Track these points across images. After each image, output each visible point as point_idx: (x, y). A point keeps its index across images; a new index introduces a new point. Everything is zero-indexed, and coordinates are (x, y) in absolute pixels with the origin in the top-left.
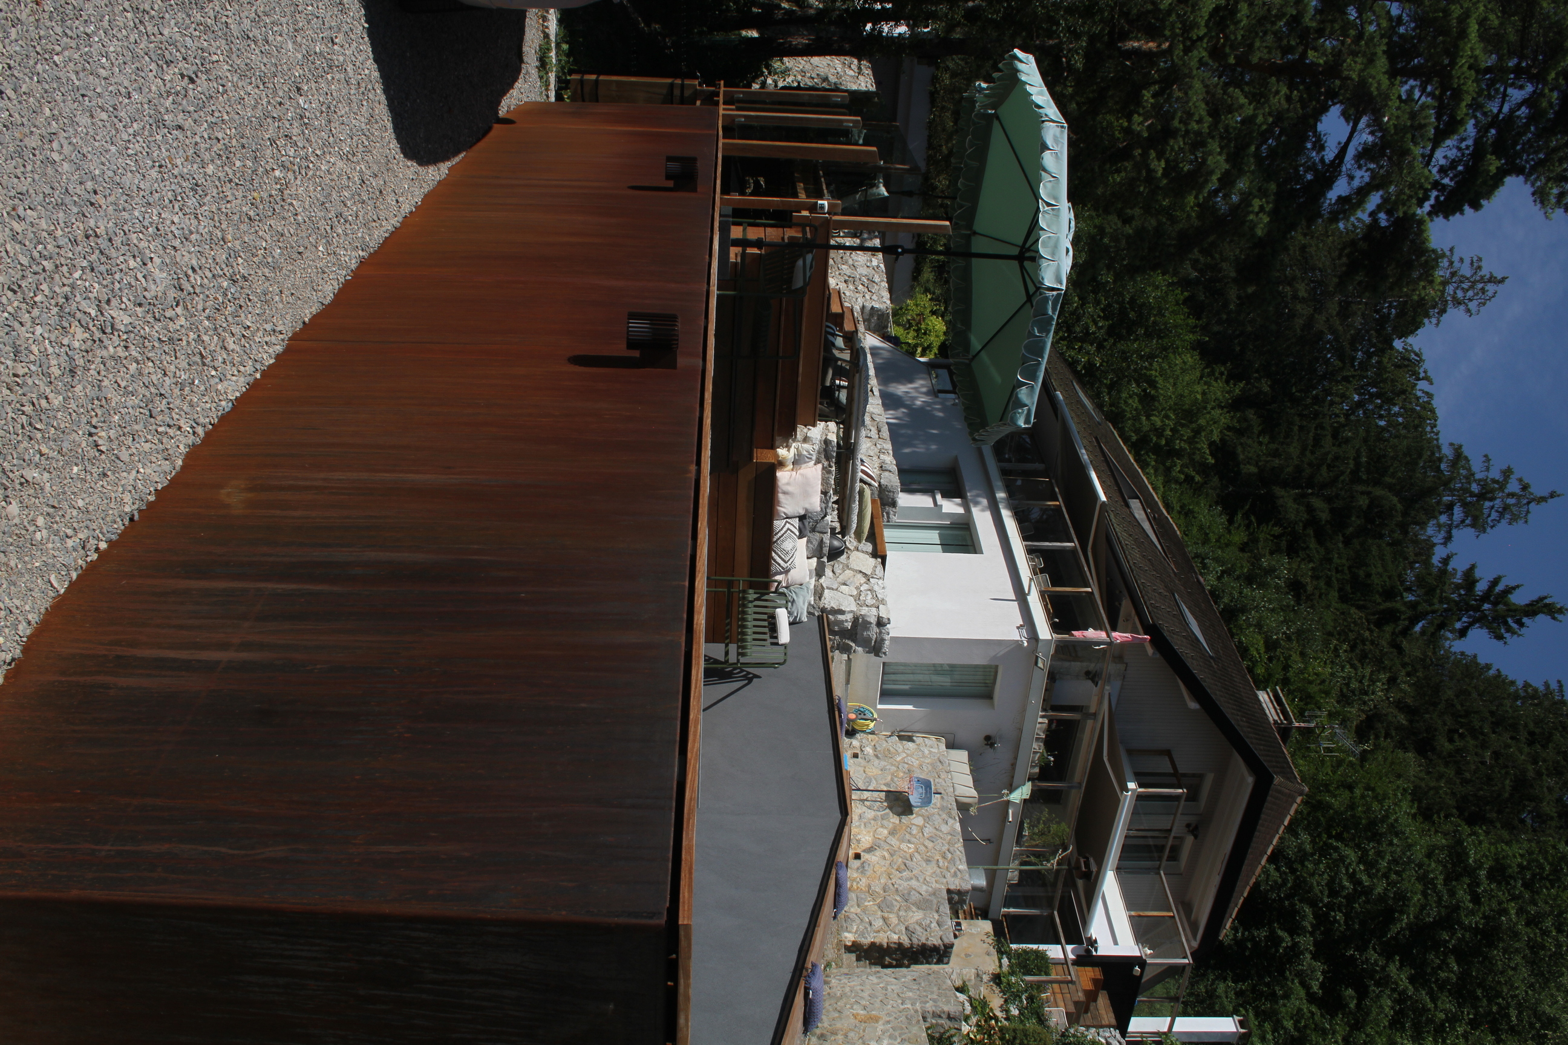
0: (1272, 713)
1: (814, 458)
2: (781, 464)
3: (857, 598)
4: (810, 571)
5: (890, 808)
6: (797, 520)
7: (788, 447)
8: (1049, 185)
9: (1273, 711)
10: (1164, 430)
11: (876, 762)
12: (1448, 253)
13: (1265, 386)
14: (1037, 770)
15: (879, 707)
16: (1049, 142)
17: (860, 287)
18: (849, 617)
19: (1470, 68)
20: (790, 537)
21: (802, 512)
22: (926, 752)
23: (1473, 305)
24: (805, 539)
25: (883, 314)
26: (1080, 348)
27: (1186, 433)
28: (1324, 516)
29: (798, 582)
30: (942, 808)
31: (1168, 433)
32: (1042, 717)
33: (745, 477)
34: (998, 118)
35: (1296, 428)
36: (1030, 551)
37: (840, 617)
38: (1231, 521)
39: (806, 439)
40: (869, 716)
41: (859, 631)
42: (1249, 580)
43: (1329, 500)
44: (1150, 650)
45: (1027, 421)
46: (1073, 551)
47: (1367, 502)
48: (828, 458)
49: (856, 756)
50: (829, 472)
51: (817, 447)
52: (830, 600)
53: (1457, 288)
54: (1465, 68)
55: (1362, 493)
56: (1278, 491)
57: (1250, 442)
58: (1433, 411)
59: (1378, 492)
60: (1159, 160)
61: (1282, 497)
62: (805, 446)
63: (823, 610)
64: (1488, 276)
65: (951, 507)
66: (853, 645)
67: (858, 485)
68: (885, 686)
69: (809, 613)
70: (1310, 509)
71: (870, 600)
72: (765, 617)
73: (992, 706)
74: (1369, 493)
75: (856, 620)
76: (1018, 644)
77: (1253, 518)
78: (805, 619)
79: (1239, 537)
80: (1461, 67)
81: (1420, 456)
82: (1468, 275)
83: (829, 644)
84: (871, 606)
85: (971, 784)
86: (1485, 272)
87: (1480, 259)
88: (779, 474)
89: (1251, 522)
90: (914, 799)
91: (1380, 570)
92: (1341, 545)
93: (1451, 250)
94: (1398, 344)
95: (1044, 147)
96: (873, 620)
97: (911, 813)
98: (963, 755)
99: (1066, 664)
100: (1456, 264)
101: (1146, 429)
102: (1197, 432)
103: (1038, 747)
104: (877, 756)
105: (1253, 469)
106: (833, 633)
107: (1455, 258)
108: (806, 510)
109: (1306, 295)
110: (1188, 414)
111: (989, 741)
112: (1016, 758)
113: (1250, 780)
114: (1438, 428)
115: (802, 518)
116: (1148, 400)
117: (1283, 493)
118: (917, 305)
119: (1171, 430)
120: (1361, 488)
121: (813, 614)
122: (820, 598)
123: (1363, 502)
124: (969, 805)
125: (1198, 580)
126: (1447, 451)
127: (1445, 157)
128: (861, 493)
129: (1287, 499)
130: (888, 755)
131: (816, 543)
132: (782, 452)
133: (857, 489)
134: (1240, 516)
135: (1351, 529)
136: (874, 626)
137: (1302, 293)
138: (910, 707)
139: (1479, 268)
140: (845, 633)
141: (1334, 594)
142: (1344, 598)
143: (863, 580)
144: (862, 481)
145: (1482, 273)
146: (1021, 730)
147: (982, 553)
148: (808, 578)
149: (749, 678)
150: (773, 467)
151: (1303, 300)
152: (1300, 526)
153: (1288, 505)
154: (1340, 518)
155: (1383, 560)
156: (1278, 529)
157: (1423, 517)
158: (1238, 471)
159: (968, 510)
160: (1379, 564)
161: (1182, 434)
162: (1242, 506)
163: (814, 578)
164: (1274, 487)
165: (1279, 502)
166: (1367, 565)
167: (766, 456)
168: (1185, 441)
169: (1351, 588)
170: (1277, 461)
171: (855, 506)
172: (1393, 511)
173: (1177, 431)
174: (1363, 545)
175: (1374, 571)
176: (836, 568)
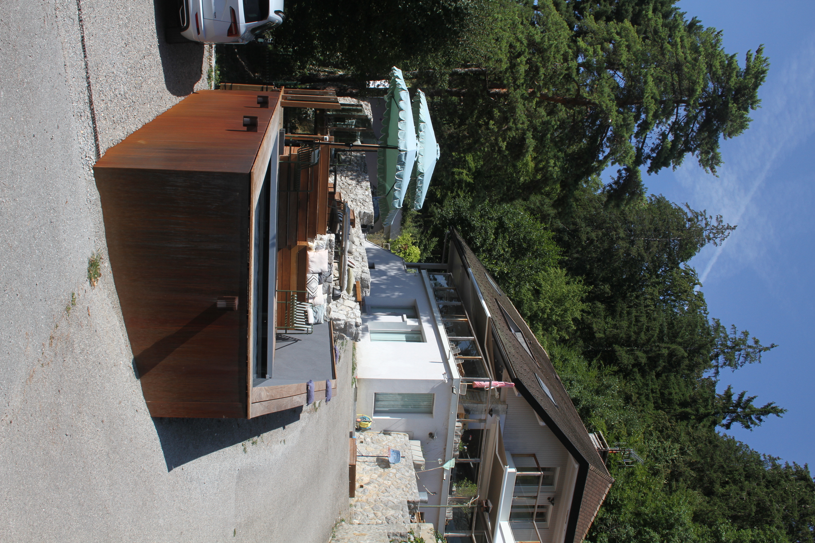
0: (596, 444)
1: (325, 247)
2: (310, 249)
3: (347, 315)
4: (324, 299)
5: (379, 465)
6: (318, 274)
7: (313, 242)
9: (597, 443)
10: (546, 309)
11: (372, 445)
12: (703, 213)
13: (607, 288)
14: (458, 453)
15: (374, 417)
17: (359, 204)
18: (343, 322)
19: (652, 98)
20: (315, 282)
21: (320, 271)
22: (398, 440)
23: (718, 241)
24: (322, 285)
25: (370, 216)
26: (496, 264)
27: (559, 311)
28: (644, 361)
29: (319, 304)
30: (406, 465)
31: (548, 311)
32: (458, 421)
33: (294, 252)
35: (625, 312)
36: (451, 341)
37: (339, 322)
38: (590, 365)
39: (321, 239)
40: (367, 420)
41: (347, 329)
42: (598, 392)
43: (646, 352)
45: (399, 206)
46: (474, 341)
47: (667, 352)
48: (331, 248)
49: (362, 442)
50: (332, 254)
51: (326, 242)
52: (333, 315)
53: (710, 233)
54: (650, 97)
55: (665, 348)
56: (616, 347)
57: (599, 320)
58: (702, 300)
59: (673, 346)
60: (503, 142)
61: (620, 351)
62: (321, 241)
63: (331, 319)
64: (726, 226)
65: (411, 322)
66: (345, 336)
67: (347, 267)
68: (377, 409)
69: (325, 320)
70: (636, 358)
71: (352, 316)
72: (303, 312)
73: (432, 417)
74: (668, 348)
75: (346, 323)
76: (443, 382)
77: (602, 362)
78: (322, 322)
79: (595, 372)
81: (696, 326)
82: (716, 225)
83: (333, 335)
84: (353, 318)
85: (422, 456)
86: (725, 223)
87: (721, 217)
88: (309, 253)
89: (601, 364)
90: (391, 460)
91: (677, 391)
92: (654, 377)
93: (705, 211)
94: (682, 266)
96: (354, 324)
97: (390, 467)
98: (418, 443)
99: (475, 405)
100: (709, 220)
101: (535, 309)
102: (566, 310)
103: (458, 440)
104: (373, 443)
105: (602, 335)
106: (335, 330)
107: (707, 216)
108: (322, 270)
109: (624, 236)
110: (559, 301)
111: (431, 435)
112: (446, 445)
113: (577, 466)
114: (708, 311)
115: (320, 274)
116: (537, 293)
117: (620, 348)
119: (550, 309)
120: (664, 345)
122: (329, 313)
123: (665, 352)
124: (420, 465)
125: (556, 377)
126: (711, 323)
127: (653, 143)
128: (348, 271)
129: (622, 352)
130: (379, 442)
131: (327, 287)
132: (310, 244)
133: (347, 269)
134: (595, 361)
135: (660, 368)
136: (354, 326)
137: (622, 235)
138: (388, 418)
139: (721, 221)
140: (341, 330)
141: (651, 405)
142: (657, 408)
143: (350, 309)
144: (349, 265)
145: (723, 224)
146: (447, 429)
147: (426, 342)
148: (323, 303)
149: (296, 340)
150: (306, 249)
151: (623, 239)
152: (630, 367)
153: (623, 355)
154: (653, 361)
155: (679, 385)
156: (616, 368)
157: (701, 361)
158: (595, 337)
159: (420, 323)
160: (676, 387)
161: (556, 312)
162: (596, 356)
163: (326, 304)
164: (614, 345)
165: (617, 354)
166: (668, 388)
167: (303, 244)
168: (558, 316)
169: (662, 402)
170: (615, 331)
171: (346, 277)
172: (683, 357)
173: (553, 310)
174: (667, 377)
175: (673, 391)
176: (338, 305)
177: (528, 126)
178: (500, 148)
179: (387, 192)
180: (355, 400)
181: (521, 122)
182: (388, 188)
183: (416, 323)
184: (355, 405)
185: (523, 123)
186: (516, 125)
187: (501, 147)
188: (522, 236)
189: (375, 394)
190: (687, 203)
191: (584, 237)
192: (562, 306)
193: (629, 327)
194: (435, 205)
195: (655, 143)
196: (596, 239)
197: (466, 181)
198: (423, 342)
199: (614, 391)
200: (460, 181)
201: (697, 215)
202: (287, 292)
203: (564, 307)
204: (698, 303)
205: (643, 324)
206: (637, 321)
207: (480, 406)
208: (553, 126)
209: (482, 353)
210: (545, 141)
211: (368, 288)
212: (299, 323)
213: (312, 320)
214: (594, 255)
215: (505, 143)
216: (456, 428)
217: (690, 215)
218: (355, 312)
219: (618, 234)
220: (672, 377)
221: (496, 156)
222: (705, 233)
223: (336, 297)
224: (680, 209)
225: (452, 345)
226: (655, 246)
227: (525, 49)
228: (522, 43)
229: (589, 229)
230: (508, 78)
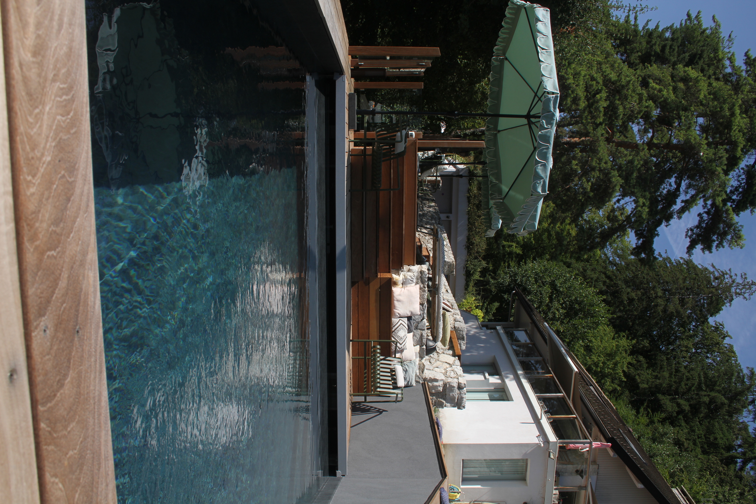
1: (415, 281)
2: (395, 284)
3: (445, 374)
4: (416, 353)
6: (406, 319)
7: (399, 275)
8: (542, 39)
9: (682, 499)
10: (599, 363)
12: (728, 272)
13: (646, 344)
15: (462, 487)
16: (541, 18)
18: (441, 383)
19: (739, 131)
20: (402, 329)
21: (409, 314)
23: (746, 295)
24: (412, 334)
25: (451, 265)
27: (610, 364)
28: (687, 408)
29: (409, 359)
32: (556, 489)
33: (374, 287)
34: (506, 59)
35: (665, 364)
36: (539, 399)
37: (436, 384)
38: (638, 412)
39: (409, 270)
40: (456, 490)
41: (447, 393)
42: (654, 440)
43: (688, 400)
44: (611, 453)
45: (543, 190)
46: (563, 398)
47: (708, 399)
48: (423, 282)
50: (424, 291)
51: (416, 274)
52: (427, 374)
53: (736, 289)
54: (737, 132)
55: (705, 396)
56: (660, 396)
57: (642, 372)
58: (733, 352)
59: (713, 394)
61: (663, 399)
62: (409, 273)
63: (425, 380)
64: (751, 282)
65: (494, 380)
66: (444, 402)
67: (442, 311)
68: (464, 476)
69: (417, 382)
70: (679, 405)
71: (452, 374)
72: (389, 370)
73: (527, 485)
74: (709, 395)
75: (445, 385)
76: (538, 445)
77: (649, 410)
78: (414, 384)
79: (644, 420)
80: (734, 131)
81: (732, 375)
82: (741, 282)
83: (431, 402)
84: (454, 378)
86: (749, 280)
87: (745, 274)
88: (394, 289)
89: (648, 412)
91: (722, 436)
92: (698, 423)
93: (730, 270)
94: (710, 321)
95: (538, 20)
96: (455, 385)
99: (565, 466)
100: (734, 277)
101: (589, 363)
102: (616, 364)
105: (645, 386)
106: (432, 395)
107: (733, 274)
108: (412, 313)
109: (661, 295)
110: (610, 356)
114: (739, 361)
115: (409, 318)
116: (588, 349)
117: (663, 397)
118: (468, 303)
119: (602, 363)
120: (704, 393)
121: (419, 382)
122: (423, 372)
123: (706, 399)
126: (745, 371)
127: (732, 186)
128: (444, 315)
129: (665, 400)
131: (418, 336)
132: (395, 276)
133: (441, 313)
134: (642, 410)
135: (702, 415)
136: (456, 388)
137: (660, 294)
138: (479, 486)
139: (746, 278)
140: (439, 395)
141: (699, 450)
142: (704, 452)
143: (448, 366)
144: (444, 309)
145: (748, 280)
146: (544, 498)
147: (512, 400)
148: (414, 358)
149: (380, 412)
150: (390, 283)
151: (660, 297)
152: (675, 414)
153: (667, 403)
154: (695, 409)
155: (722, 430)
156: (663, 415)
157: (740, 407)
158: (638, 387)
159: (503, 381)
160: (720, 433)
161: (608, 365)
162: (643, 404)
163: (418, 359)
164: (658, 395)
165: (662, 402)
166: (714, 433)
167: (387, 275)
168: (610, 369)
169: (707, 446)
170: (658, 381)
171: (441, 323)
172: (723, 404)
173: (606, 363)
174: (709, 422)
175: (718, 436)
176: (432, 360)
179: (504, 194)
181: (604, 161)
182: (505, 189)
183: (499, 381)
186: (599, 164)
189: (463, 460)
190: (712, 264)
191: (625, 297)
192: (612, 359)
193: (670, 377)
194: (490, 275)
196: (636, 298)
197: (516, 253)
198: (508, 400)
199: (669, 439)
200: (511, 253)
201: (724, 274)
202: (365, 342)
203: (614, 361)
204: (729, 354)
205: (684, 374)
206: (677, 371)
207: (570, 466)
208: (636, 166)
209: (575, 411)
210: (630, 180)
211: (463, 340)
212: (384, 385)
213: (401, 383)
214: (635, 313)
215: (590, 183)
216: (553, 496)
217: (717, 274)
218: (456, 370)
219: (656, 293)
220: (716, 424)
221: (581, 198)
222: (733, 290)
223: (430, 350)
224: (706, 269)
225: (541, 403)
226: (690, 302)
227: (602, 88)
228: (598, 83)
229: (629, 290)
230: (586, 117)
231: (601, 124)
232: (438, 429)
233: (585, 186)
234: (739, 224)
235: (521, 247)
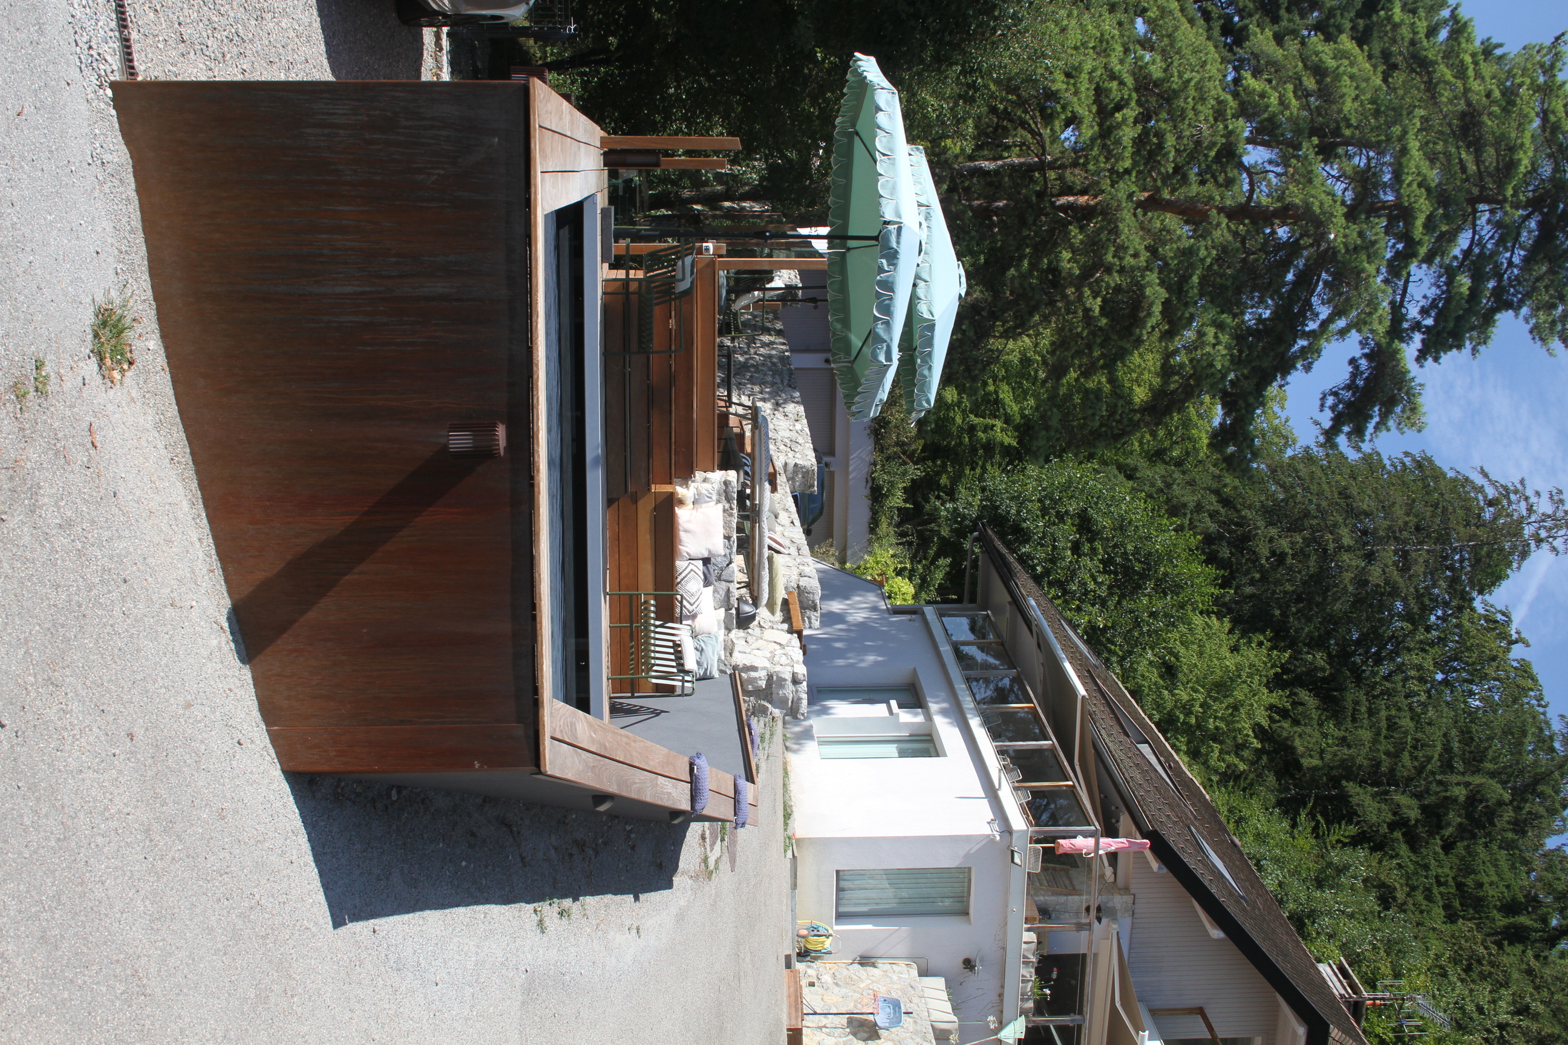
0: (1337, 987)
1: (715, 497)
2: (681, 502)
3: (771, 659)
4: (718, 621)
5: (855, 1034)
6: (701, 562)
7: (687, 487)
9: (1338, 984)
10: (1193, 706)
11: (836, 989)
12: (1519, 486)
13: (1319, 658)
14: (1030, 1004)
15: (837, 927)
18: (762, 674)
19: (1420, 185)
20: (694, 578)
21: (706, 555)
22: (895, 978)
23: (1558, 543)
24: (711, 588)
26: (1079, 609)
27: (1220, 708)
28: (1413, 813)
29: (706, 630)
30: (916, 1032)
31: (1197, 708)
32: (1029, 930)
33: (645, 509)
34: (857, 134)
35: (1363, 709)
36: (1001, 752)
37: (753, 674)
38: (1294, 825)
39: (705, 480)
40: (822, 932)
41: (774, 690)
42: (1320, 883)
43: (1418, 796)
44: (1155, 865)
46: (1052, 749)
47: (1464, 792)
48: (728, 500)
49: (812, 984)
50: (731, 515)
51: (716, 486)
52: (739, 659)
53: (1539, 528)
54: (1415, 186)
55: (1458, 784)
56: (1351, 787)
57: (1308, 730)
58: (1534, 679)
59: (1477, 780)
60: (1095, 298)
61: (1358, 794)
62: (706, 485)
63: (735, 668)
65: (907, 717)
66: (769, 706)
67: (766, 553)
68: (842, 909)
69: (722, 672)
70: (1396, 809)
71: (784, 660)
72: (671, 644)
73: (969, 921)
74: (1467, 784)
75: (770, 677)
76: (990, 839)
77: (1319, 817)
78: (716, 674)
79: (1305, 841)
80: (1409, 185)
81: (1524, 733)
82: (1550, 512)
83: (744, 707)
84: (787, 665)
85: (950, 1011)
87: (1560, 492)
88: (679, 511)
89: (1318, 822)
90: (881, 1020)
91: (1495, 878)
92: (1438, 849)
93: (1522, 482)
94: (1478, 604)
95: (878, 109)
96: (788, 677)
97: (879, 1037)
98: (940, 982)
99: (1063, 899)
100: (1533, 500)
101: (1169, 705)
102: (1236, 708)
103: (1029, 973)
104: (837, 984)
105: (1315, 762)
106: (747, 693)
107: (1529, 492)
108: (710, 552)
109: (1352, 543)
110: (1222, 687)
111: (968, 964)
112: (1003, 987)
113: (1301, 1031)
114: (1545, 701)
115: (706, 561)
116: (1169, 671)
117: (1358, 789)
118: (877, 563)
119: (1201, 706)
120: (1455, 778)
121: (725, 673)
122: (731, 654)
123: (1460, 793)
124: (948, 1032)
125: (1233, 842)
126: (1557, 726)
127: (1425, 297)
128: (770, 559)
129: (1362, 796)
130: (850, 982)
131: (723, 593)
132: (680, 491)
133: (766, 556)
134: (1303, 816)
135: (1450, 830)
136: (789, 683)
137: (1347, 541)
138: (869, 927)
139: (1561, 501)
140: (758, 693)
141: (1438, 912)
142: (1451, 917)
143: (777, 647)
144: (770, 548)
146: (1004, 949)
147: (946, 756)
148: (716, 629)
149: (657, 713)
150: (672, 502)
151: (1349, 549)
152: (1384, 829)
153: (1366, 803)
154: (1434, 815)
155: (1496, 866)
156: (1352, 830)
157: (1542, 810)
158: (1298, 766)
160: (1492, 871)
161: (1216, 711)
162: (1305, 805)
163: (723, 631)
164: (1344, 783)
165: (1354, 800)
166: (1474, 872)
167: (667, 488)
168: (1222, 719)
169: (1461, 904)
170: (1346, 751)
171: (765, 574)
172: (1500, 803)
173: (1209, 707)
174: (1467, 848)
175: (1486, 880)
176: (749, 639)
177: (1147, 261)
178: (1087, 311)
179: (854, 353)
180: (794, 886)
181: (1132, 252)
182: (856, 342)
183: (920, 719)
184: (793, 897)
185: (1136, 255)
186: (1121, 259)
187: (1090, 310)
188: (1130, 547)
189: (838, 872)
190: (1482, 468)
191: (1264, 550)
192: (1226, 697)
193: (1375, 741)
194: (938, 497)
195: (1429, 295)
196: (1290, 552)
197: (1002, 444)
198: (938, 756)
199: (1356, 878)
200: (989, 445)
201: (1506, 492)
202: (631, 596)
203: (1231, 700)
204: (1523, 684)
205: (1406, 733)
206: (1392, 726)
207: (1073, 900)
208: (1203, 260)
209: (1072, 775)
210: (1187, 291)
211: (815, 610)
212: (662, 662)
213: (690, 663)
214: (1289, 587)
215: (1099, 299)
216: (1024, 946)
217: (1491, 493)
218: (791, 653)
219: (1337, 539)
220: (1480, 849)
221: (1079, 330)
222: (1528, 531)
223: (744, 621)
224: (1467, 479)
225: (1004, 760)
226: (1421, 560)
227: (1130, 95)
228: (1122, 83)
229: (1273, 531)
230: (1096, 159)
231: (1127, 172)
232: (751, 734)
233: (1088, 305)
234: (1417, 381)
235: (1017, 428)
